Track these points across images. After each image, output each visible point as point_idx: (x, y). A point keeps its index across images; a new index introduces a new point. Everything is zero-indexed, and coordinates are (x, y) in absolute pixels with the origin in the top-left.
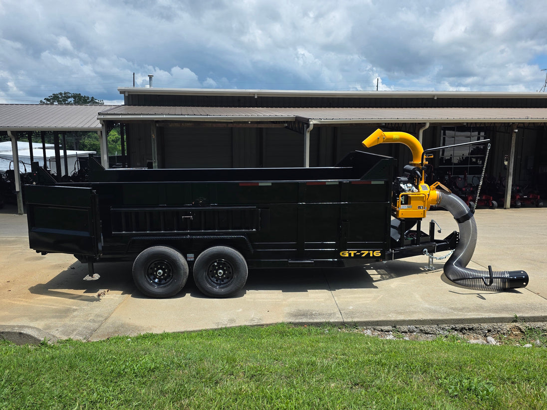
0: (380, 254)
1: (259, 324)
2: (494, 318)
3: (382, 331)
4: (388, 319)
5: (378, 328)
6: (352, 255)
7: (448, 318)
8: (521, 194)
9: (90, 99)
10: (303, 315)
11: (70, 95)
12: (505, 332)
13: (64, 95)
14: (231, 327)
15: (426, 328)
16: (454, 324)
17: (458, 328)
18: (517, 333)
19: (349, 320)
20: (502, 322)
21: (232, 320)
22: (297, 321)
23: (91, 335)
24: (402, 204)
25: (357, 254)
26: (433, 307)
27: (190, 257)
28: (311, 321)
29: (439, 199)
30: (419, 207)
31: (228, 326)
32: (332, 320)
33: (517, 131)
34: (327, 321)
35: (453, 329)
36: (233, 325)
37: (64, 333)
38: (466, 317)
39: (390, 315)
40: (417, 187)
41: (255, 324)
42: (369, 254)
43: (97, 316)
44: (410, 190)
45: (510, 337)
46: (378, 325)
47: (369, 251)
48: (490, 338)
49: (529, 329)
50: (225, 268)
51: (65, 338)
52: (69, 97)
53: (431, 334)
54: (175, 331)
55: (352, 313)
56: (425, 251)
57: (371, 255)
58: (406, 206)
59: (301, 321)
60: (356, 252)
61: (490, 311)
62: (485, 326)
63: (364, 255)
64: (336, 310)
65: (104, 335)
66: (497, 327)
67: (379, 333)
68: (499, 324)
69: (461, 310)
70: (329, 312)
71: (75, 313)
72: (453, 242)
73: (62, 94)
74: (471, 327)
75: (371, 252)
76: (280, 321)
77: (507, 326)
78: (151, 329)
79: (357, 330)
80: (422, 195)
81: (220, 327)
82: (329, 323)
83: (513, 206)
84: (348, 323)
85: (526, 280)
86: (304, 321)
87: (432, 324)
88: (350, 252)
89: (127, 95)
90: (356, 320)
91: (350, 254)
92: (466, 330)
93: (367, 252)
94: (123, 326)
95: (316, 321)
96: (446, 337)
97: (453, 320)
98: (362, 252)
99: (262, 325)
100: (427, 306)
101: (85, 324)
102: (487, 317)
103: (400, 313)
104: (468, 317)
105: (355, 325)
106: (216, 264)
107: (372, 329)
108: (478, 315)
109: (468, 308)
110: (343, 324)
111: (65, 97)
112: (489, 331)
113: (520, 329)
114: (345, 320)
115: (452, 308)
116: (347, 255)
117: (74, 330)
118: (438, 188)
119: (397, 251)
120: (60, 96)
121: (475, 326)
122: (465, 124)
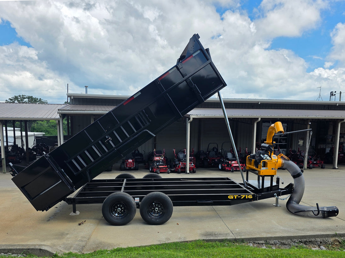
0: (252, 197)
1: (185, 241)
2: (323, 235)
3: (259, 243)
4: (262, 236)
5: (256, 242)
6: (236, 198)
7: (297, 235)
8: (312, 161)
9: (39, 100)
10: (210, 235)
11: (26, 97)
12: (330, 243)
13: (21, 97)
14: (168, 243)
15: (284, 241)
16: (301, 239)
17: (303, 241)
18: (337, 243)
19: (239, 237)
20: (328, 237)
21: (168, 239)
22: (208, 238)
23: (83, 249)
24: (262, 167)
25: (239, 197)
26: (286, 229)
27: (137, 199)
28: (216, 238)
29: (283, 164)
30: (272, 169)
31: (166, 242)
32: (229, 238)
33: (310, 123)
34: (226, 238)
35: (300, 242)
36: (169, 242)
37: (65, 249)
38: (307, 235)
39: (262, 234)
40: (270, 157)
41: (183, 241)
42: (245, 197)
43: (83, 237)
44: (266, 158)
45: (334, 246)
46: (256, 240)
47: (245, 195)
48: (322, 247)
49: (343, 241)
50: (159, 206)
51: (67, 252)
52: (25, 98)
53: (287, 245)
54: (135, 246)
55: (239, 233)
56: (275, 195)
57: (247, 198)
58: (264, 168)
59: (210, 238)
60: (238, 196)
61: (320, 230)
62: (319, 240)
63: (242, 198)
64: (229, 232)
65: (91, 250)
66: (325, 240)
67: (257, 245)
68: (327, 238)
69: (303, 230)
70: (225, 233)
71: (68, 236)
72: (290, 189)
73: (21, 96)
74: (310, 240)
75: (247, 196)
76: (197, 239)
77: (332, 240)
78: (119, 245)
79: (244, 244)
80: (273, 162)
81: (162, 243)
82: (226, 240)
83: (309, 168)
84: (239, 239)
85: (337, 212)
86: (212, 239)
87: (288, 239)
88: (234, 196)
89: (72, 98)
90: (243, 237)
91: (234, 197)
92: (307, 242)
93: (244, 196)
94: (101, 243)
95: (219, 238)
96: (297, 247)
97: (300, 236)
98: (241, 196)
99: (187, 242)
100: (282, 228)
101: (77, 243)
102: (319, 234)
103: (268, 233)
104: (308, 234)
105: (242, 241)
106: (154, 204)
107: (253, 243)
108: (314, 233)
109: (307, 229)
110: (236, 240)
111: (22, 98)
112: (321, 242)
113: (338, 241)
114: (237, 238)
115: (297, 229)
116: (233, 198)
117: (71, 247)
118: (282, 157)
119: (260, 195)
120: (19, 98)
121: (313, 240)
122: (279, 119)
